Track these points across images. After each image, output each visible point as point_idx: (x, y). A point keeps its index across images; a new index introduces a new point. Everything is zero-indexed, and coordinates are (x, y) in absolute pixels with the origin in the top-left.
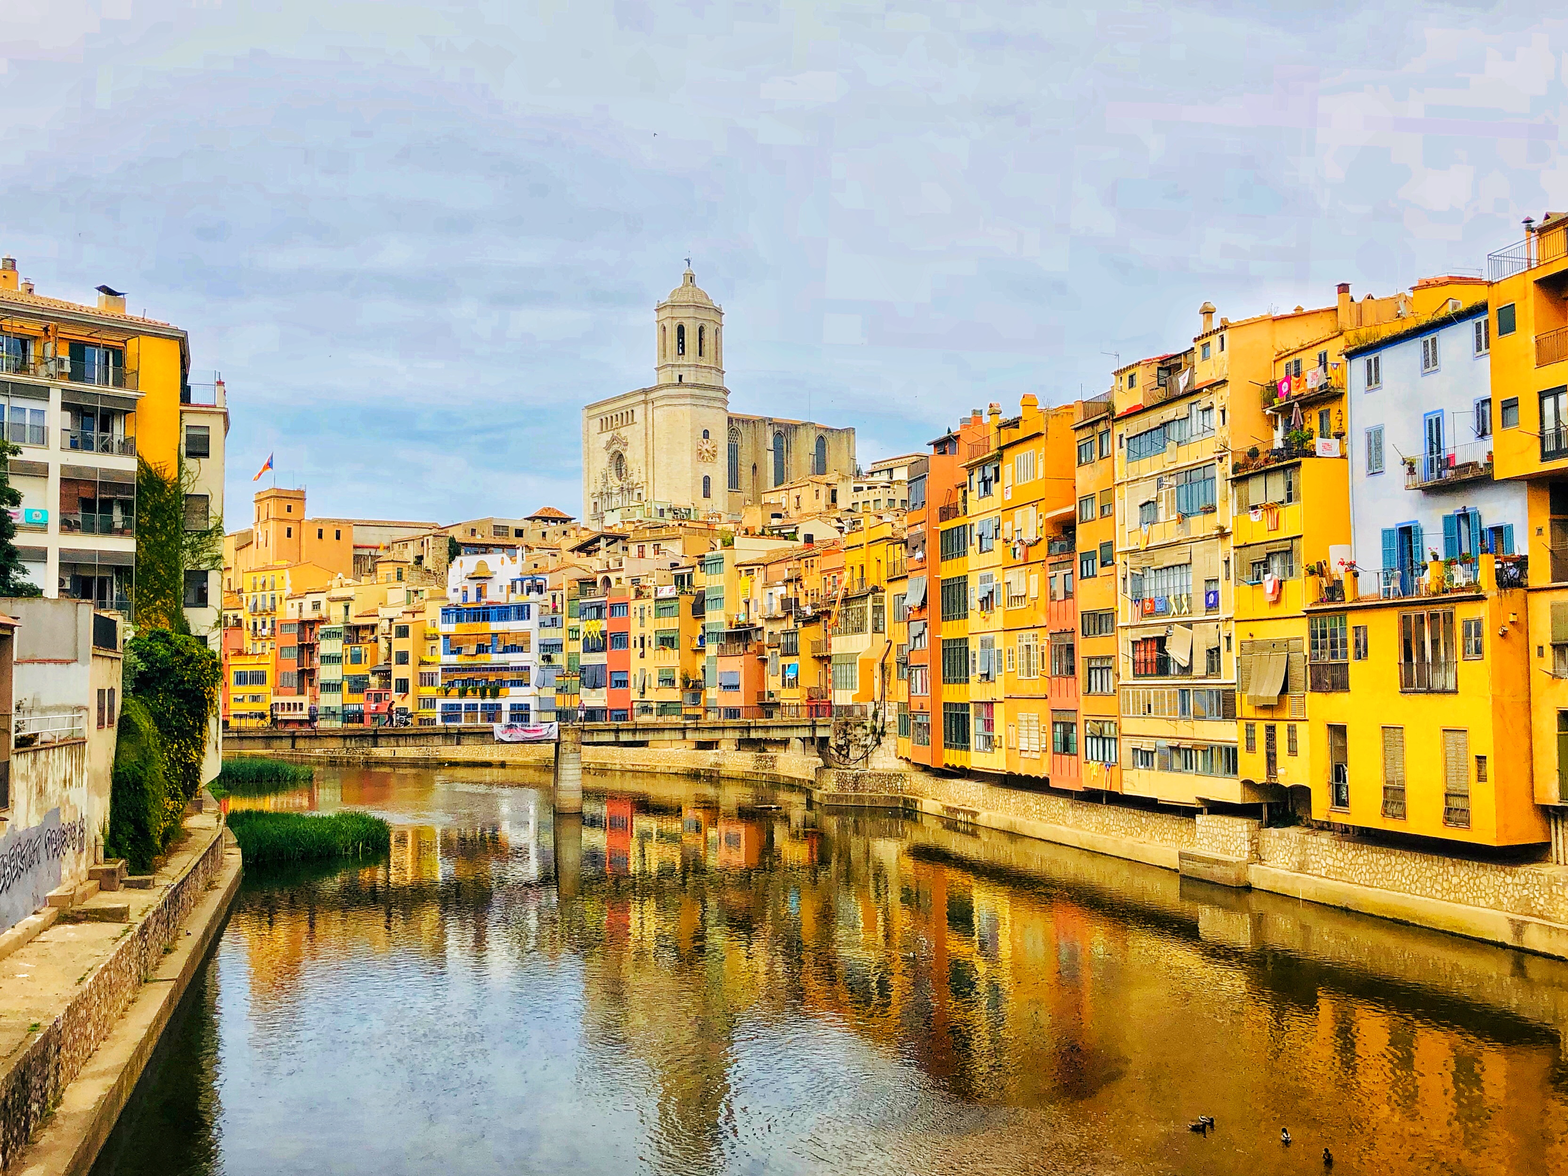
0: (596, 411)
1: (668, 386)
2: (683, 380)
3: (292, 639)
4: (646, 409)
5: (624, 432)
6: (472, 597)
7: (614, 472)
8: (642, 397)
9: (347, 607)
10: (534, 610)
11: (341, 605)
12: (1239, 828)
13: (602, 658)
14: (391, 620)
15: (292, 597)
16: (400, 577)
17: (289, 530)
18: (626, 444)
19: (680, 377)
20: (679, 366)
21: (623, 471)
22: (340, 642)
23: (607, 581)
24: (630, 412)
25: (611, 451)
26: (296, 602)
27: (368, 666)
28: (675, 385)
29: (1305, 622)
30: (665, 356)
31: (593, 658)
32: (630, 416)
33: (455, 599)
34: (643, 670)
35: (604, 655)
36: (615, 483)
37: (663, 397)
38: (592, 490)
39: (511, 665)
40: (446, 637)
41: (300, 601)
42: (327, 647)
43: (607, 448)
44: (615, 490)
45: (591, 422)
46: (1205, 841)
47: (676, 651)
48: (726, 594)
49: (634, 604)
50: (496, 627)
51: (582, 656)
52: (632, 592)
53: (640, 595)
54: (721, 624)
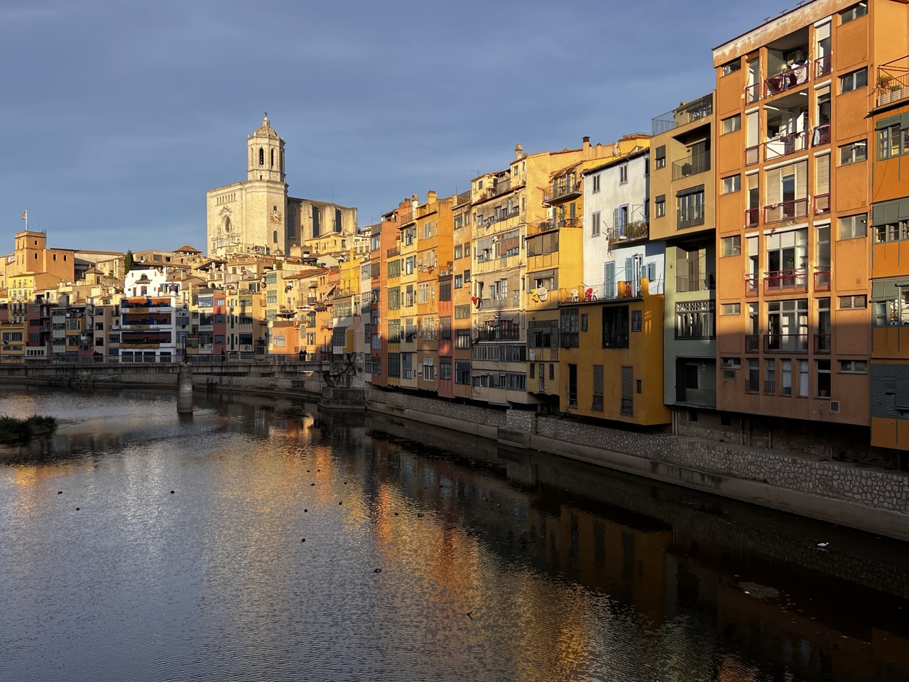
0: (214, 193)
1: (254, 182)
2: (263, 178)
3: (36, 315)
5: (229, 205)
6: (139, 294)
7: (224, 228)
8: (240, 187)
9: (67, 298)
10: (173, 301)
11: (64, 297)
12: (526, 416)
13: (210, 328)
16: (99, 282)
17: (36, 255)
18: (231, 212)
19: (261, 176)
20: (260, 170)
21: (230, 227)
22: (63, 317)
23: (213, 285)
24: (233, 195)
25: (223, 216)
27: (80, 331)
28: (258, 181)
29: (556, 311)
31: (206, 328)
32: (233, 197)
33: (129, 294)
34: (232, 335)
35: (212, 326)
36: (225, 233)
37: (251, 187)
38: (212, 237)
39: (161, 331)
40: (124, 315)
42: (57, 320)
43: (221, 214)
44: (225, 237)
45: (212, 199)
46: (511, 423)
47: (251, 325)
48: (278, 294)
49: (229, 298)
50: (152, 310)
51: (199, 327)
52: (227, 292)
53: (230, 294)
54: (276, 310)
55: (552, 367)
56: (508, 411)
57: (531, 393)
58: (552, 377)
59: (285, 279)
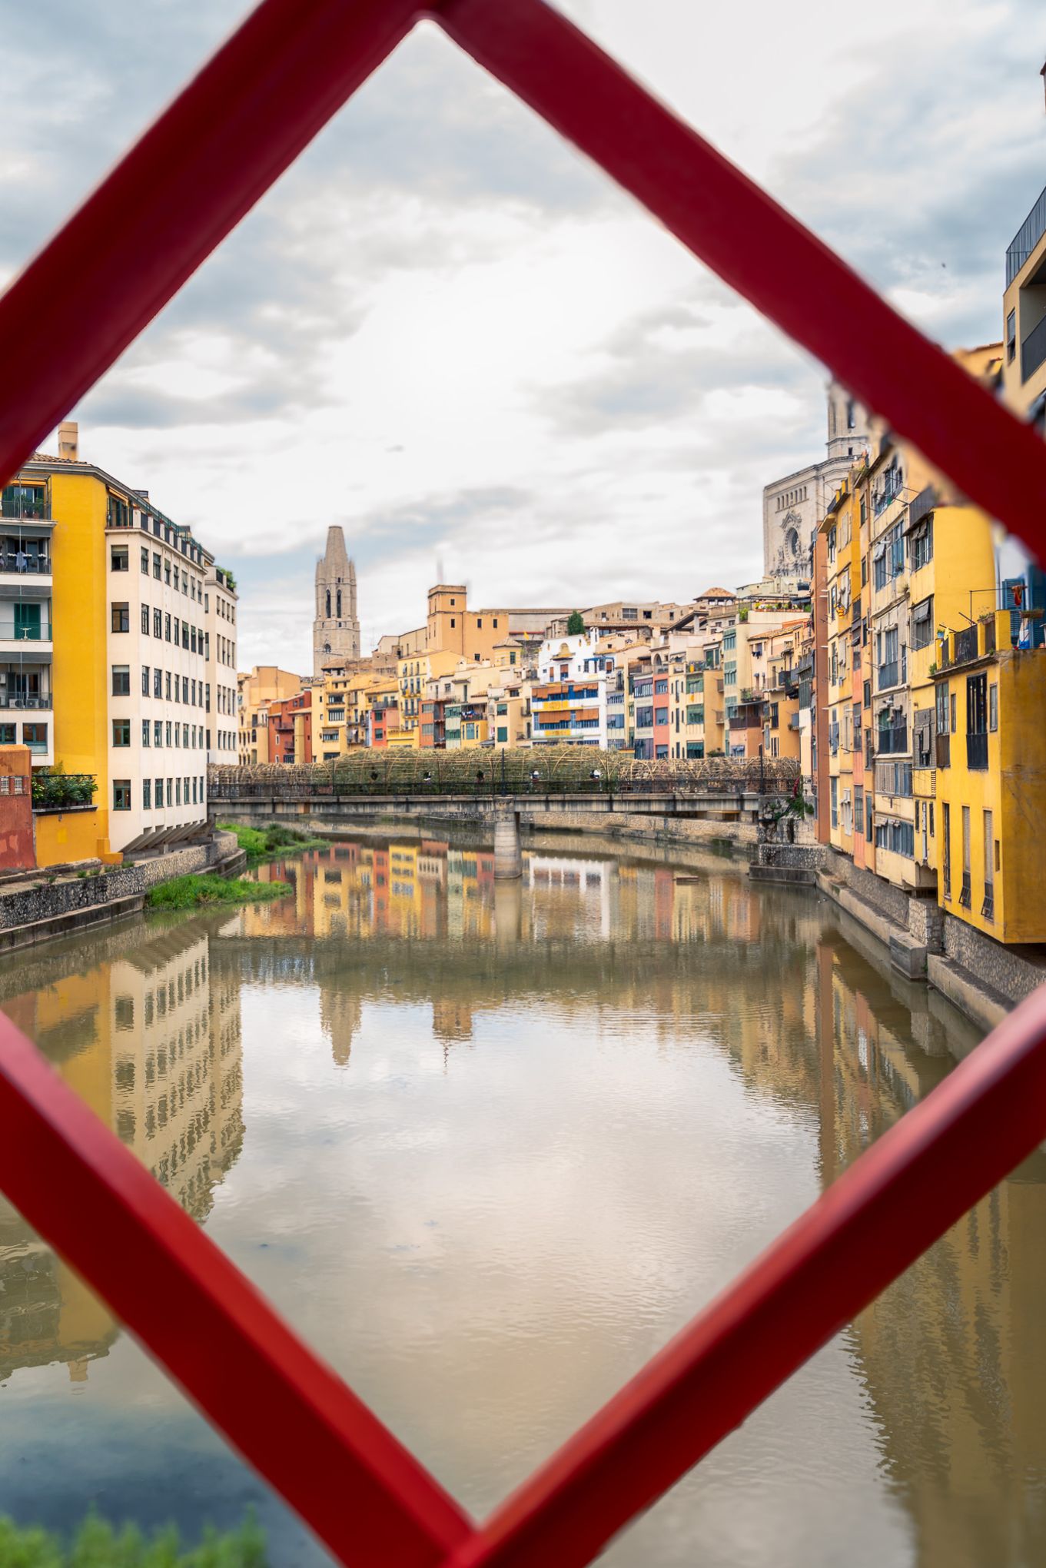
0: (774, 491)
1: (837, 460)
2: (854, 452)
3: (429, 717)
4: (818, 485)
5: (798, 510)
6: (557, 678)
7: (790, 549)
8: (814, 474)
9: (466, 687)
10: (602, 689)
11: (461, 686)
13: (649, 732)
14: (497, 699)
15: (431, 681)
16: (513, 660)
17: (453, 621)
18: (800, 521)
19: (850, 450)
20: (849, 439)
21: (797, 548)
22: (458, 719)
23: (658, 658)
24: (803, 490)
25: (787, 529)
26: (434, 685)
27: (479, 741)
28: (843, 459)
29: (933, 689)
30: (835, 430)
31: (644, 733)
32: (803, 493)
33: (544, 679)
34: (678, 744)
35: (651, 729)
36: (790, 559)
37: (832, 472)
38: (771, 568)
39: (585, 739)
40: (536, 713)
41: (437, 684)
42: (453, 723)
43: (784, 525)
44: (791, 567)
45: (770, 502)
46: (912, 926)
47: (702, 725)
48: (738, 668)
49: (672, 680)
50: (573, 704)
51: (636, 731)
52: (671, 668)
53: (676, 672)
54: (735, 698)
55: (931, 806)
56: (912, 901)
57: (917, 863)
58: (932, 830)
59: (749, 640)
